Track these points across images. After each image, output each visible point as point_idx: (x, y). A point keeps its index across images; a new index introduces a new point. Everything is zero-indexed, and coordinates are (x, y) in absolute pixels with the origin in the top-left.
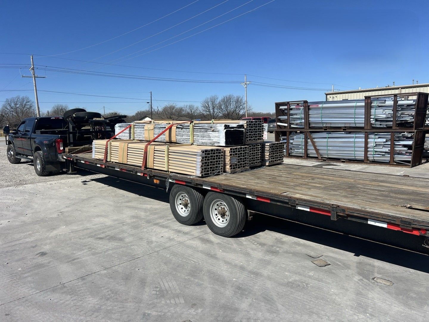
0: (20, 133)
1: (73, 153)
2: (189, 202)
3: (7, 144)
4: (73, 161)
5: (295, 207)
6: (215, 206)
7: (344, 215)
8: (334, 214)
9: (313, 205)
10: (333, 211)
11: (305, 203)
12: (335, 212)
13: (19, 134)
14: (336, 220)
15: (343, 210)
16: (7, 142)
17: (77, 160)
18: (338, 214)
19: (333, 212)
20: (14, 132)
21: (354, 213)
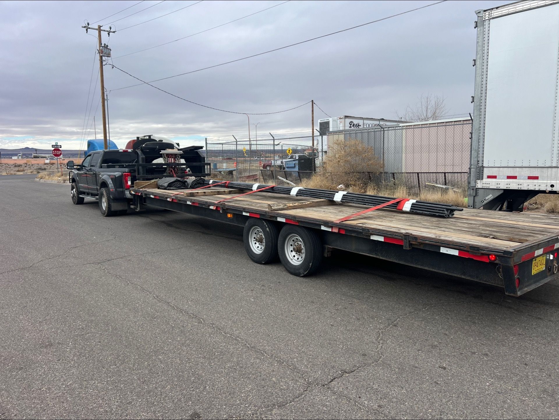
0: (85, 169)
1: (142, 188)
2: (264, 237)
3: (70, 183)
4: (141, 196)
5: (370, 236)
6: (291, 242)
7: (416, 243)
8: (407, 243)
9: (386, 234)
10: (405, 239)
11: (379, 232)
12: (408, 241)
13: (83, 170)
14: (408, 249)
15: (415, 238)
16: (71, 179)
17: (146, 194)
18: (411, 242)
19: (405, 241)
20: (78, 167)
21: (426, 241)
